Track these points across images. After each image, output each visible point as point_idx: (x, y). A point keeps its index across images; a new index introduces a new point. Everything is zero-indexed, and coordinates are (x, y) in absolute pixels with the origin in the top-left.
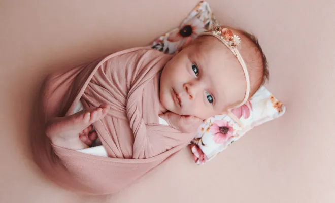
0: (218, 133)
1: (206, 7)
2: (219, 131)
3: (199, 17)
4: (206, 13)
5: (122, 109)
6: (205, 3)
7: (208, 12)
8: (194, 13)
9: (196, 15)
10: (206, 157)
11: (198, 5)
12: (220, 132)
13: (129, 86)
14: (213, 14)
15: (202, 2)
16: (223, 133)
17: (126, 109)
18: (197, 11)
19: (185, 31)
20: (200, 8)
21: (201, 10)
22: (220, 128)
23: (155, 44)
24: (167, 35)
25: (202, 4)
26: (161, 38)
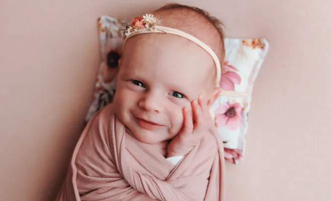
0: (228, 120)
1: (108, 21)
2: (227, 118)
3: (111, 36)
4: (112, 25)
5: (129, 191)
6: (103, 18)
7: (114, 23)
8: (103, 35)
9: (107, 36)
10: (238, 150)
11: (99, 25)
12: (230, 117)
14: (119, 21)
15: (99, 19)
16: (232, 115)
17: (133, 188)
18: (103, 31)
19: (112, 61)
20: (103, 26)
21: (106, 28)
22: (226, 114)
23: (97, 96)
24: (100, 77)
25: (101, 22)
26: (98, 85)
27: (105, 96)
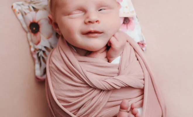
0: (127, 26)
1: (19, 5)
3: (26, 14)
4: (22, 6)
6: (15, 5)
7: (23, 4)
8: (20, 16)
9: (23, 15)
11: (14, 11)
12: (127, 24)
13: (85, 85)
14: (26, 2)
15: (12, 7)
16: (128, 22)
18: (19, 13)
19: (34, 29)
20: (17, 10)
21: (19, 10)
22: (124, 23)
23: (35, 56)
24: (31, 44)
25: (14, 7)
26: (32, 50)
27: (41, 53)
